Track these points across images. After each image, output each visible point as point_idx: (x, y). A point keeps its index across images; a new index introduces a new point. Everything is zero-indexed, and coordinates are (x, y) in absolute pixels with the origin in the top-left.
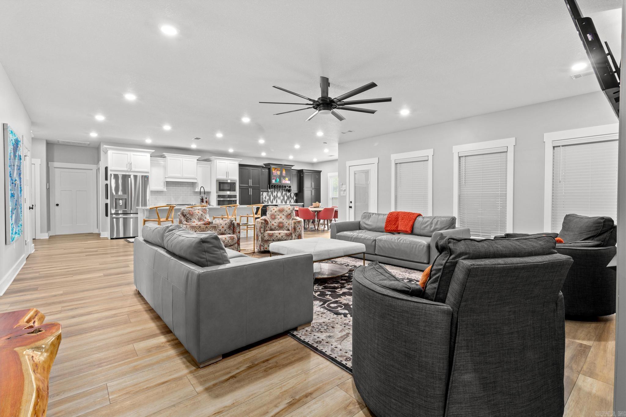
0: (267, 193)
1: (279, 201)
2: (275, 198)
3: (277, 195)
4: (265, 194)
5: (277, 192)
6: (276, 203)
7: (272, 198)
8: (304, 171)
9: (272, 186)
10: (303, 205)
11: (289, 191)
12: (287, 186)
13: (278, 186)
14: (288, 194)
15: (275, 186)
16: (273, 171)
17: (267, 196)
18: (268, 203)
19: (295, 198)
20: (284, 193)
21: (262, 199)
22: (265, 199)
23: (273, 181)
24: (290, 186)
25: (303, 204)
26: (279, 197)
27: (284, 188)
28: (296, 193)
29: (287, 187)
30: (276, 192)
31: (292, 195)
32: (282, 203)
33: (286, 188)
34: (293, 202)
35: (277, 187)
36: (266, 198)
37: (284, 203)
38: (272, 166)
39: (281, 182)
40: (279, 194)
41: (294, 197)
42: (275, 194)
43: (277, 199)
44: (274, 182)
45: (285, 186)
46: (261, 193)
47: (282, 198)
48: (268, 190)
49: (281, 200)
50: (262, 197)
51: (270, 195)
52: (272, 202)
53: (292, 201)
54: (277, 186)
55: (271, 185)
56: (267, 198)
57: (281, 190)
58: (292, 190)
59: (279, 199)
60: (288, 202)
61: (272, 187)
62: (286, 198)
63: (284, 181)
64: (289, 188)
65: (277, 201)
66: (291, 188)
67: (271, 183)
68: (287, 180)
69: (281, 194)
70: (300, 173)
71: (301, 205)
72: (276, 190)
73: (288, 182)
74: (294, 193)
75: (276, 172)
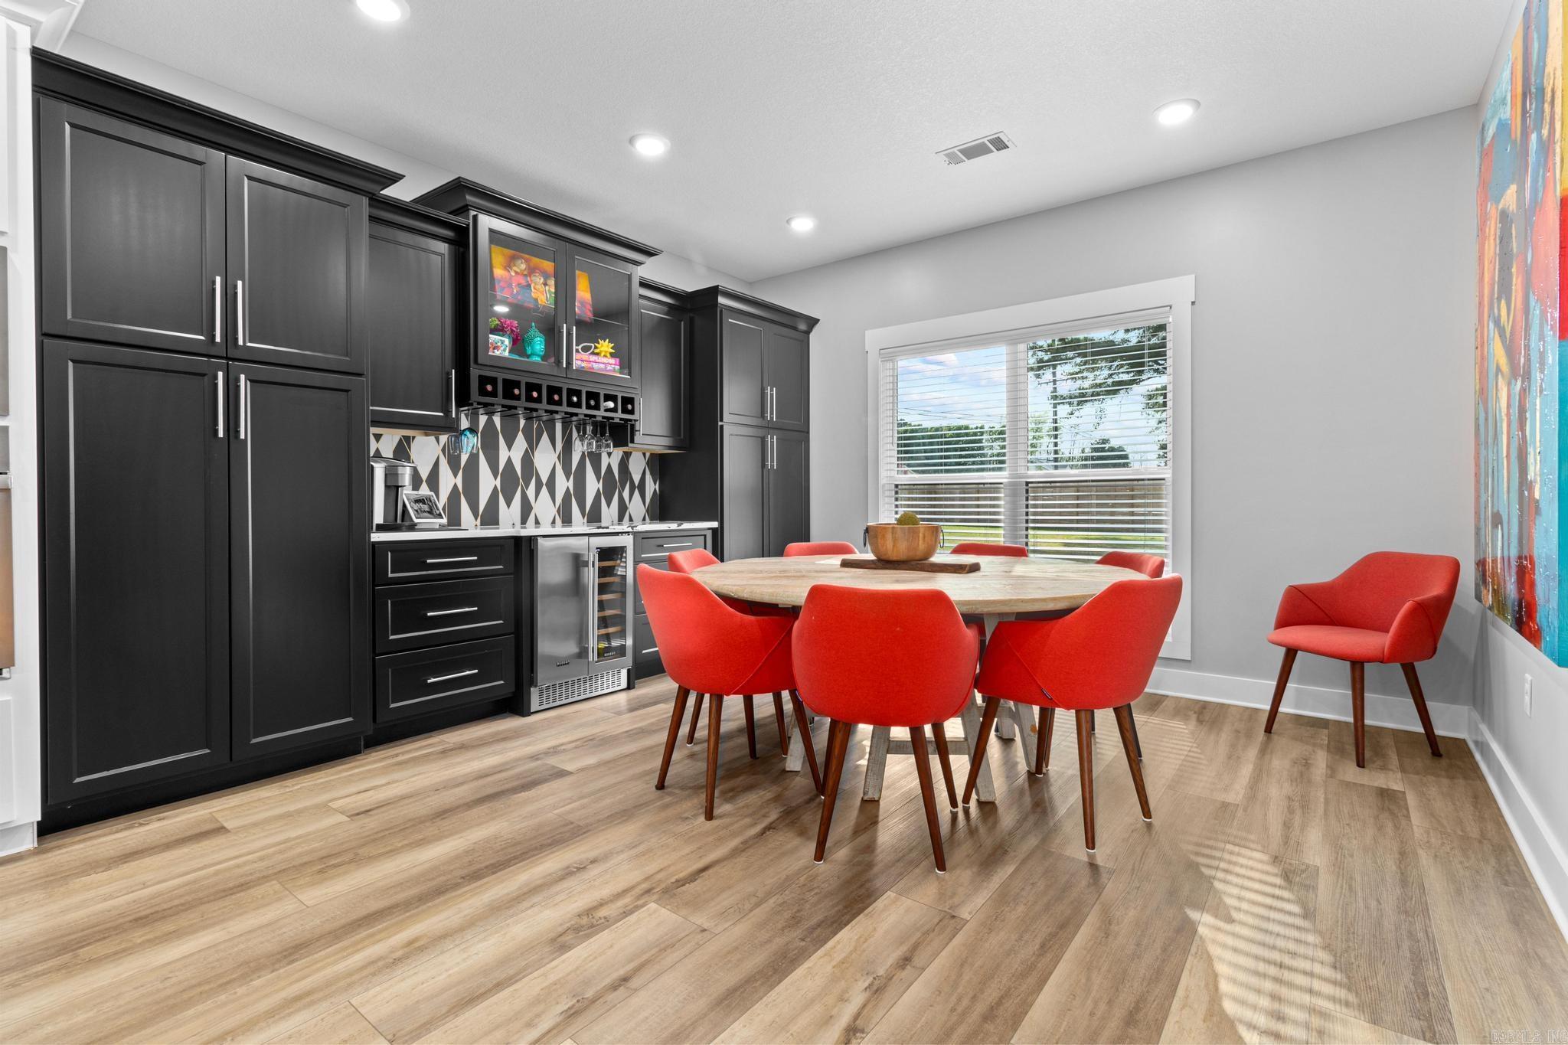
0: (444, 438)
1: (545, 509)
2: (510, 482)
3: (527, 460)
4: (426, 450)
5: (532, 444)
6: (524, 521)
7: (488, 483)
8: (722, 300)
9: (483, 380)
10: (714, 530)
11: (621, 433)
12: (608, 398)
13: (538, 387)
14: (611, 458)
15: (517, 384)
16: (498, 272)
17: (445, 470)
18: (455, 521)
19: (651, 487)
20: (578, 449)
21: (395, 489)
23: (500, 347)
24: (631, 401)
25: (715, 524)
26: (544, 479)
27: (584, 410)
28: (662, 456)
29: (611, 405)
30: (520, 442)
31: (637, 466)
32: (567, 520)
33: (601, 413)
34: (643, 511)
35: (529, 398)
36: (430, 481)
37: (579, 525)
38: (487, 223)
39: (558, 362)
40: (546, 459)
41: (648, 477)
42: (512, 453)
43: (531, 492)
44: (506, 354)
45: (592, 395)
46: (381, 436)
47: (563, 484)
48: (447, 412)
49: (559, 500)
50: (392, 475)
51: (473, 459)
52: (490, 517)
53: (637, 507)
54: (531, 387)
55: (475, 372)
56: (448, 481)
57: (559, 426)
58: (640, 427)
59: (544, 490)
60: (609, 513)
61: (483, 392)
62: (593, 486)
63: (585, 356)
64: (619, 415)
65: (526, 509)
66: (632, 412)
67: (476, 361)
68: (605, 356)
69: (559, 458)
70: (692, 320)
71: (705, 536)
72: (522, 422)
73: (609, 368)
74: (648, 455)
75: (516, 273)
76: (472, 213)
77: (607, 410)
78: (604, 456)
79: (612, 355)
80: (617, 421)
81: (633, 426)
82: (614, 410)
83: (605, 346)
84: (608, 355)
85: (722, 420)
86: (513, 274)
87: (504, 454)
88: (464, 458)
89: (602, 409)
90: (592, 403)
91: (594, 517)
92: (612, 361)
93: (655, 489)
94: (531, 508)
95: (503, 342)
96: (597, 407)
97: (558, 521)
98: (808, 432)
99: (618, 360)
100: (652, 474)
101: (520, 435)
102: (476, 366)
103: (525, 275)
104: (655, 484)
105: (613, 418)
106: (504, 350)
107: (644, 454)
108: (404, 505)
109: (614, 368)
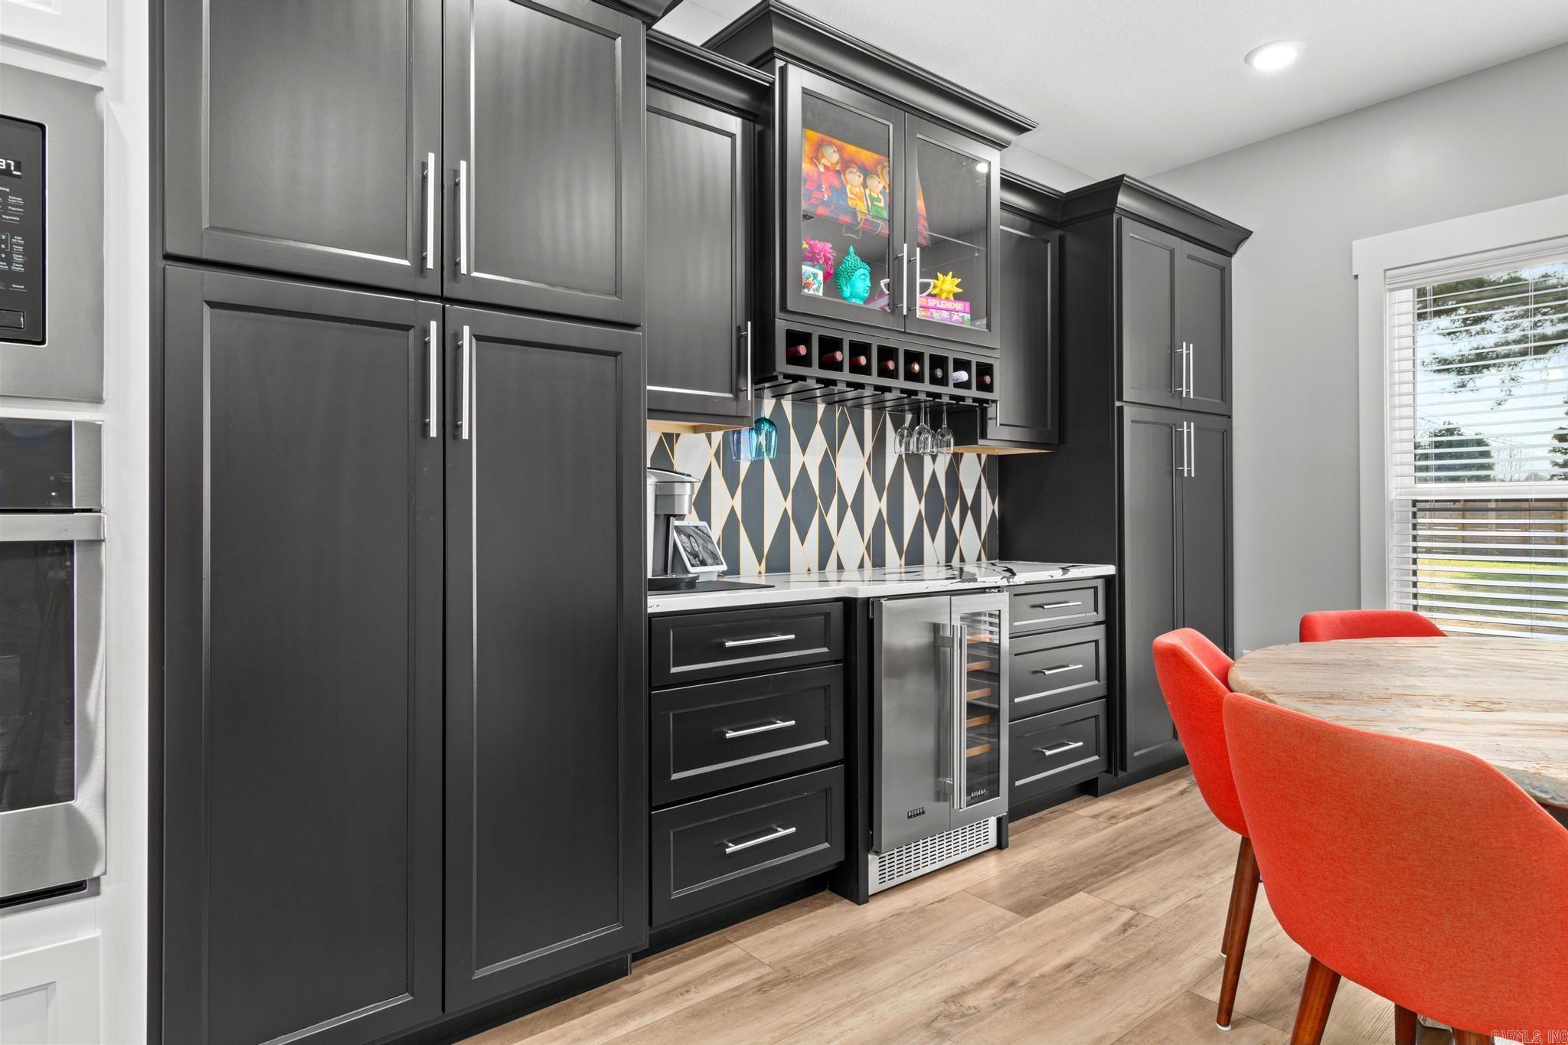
0: (718, 435)
1: (850, 543)
2: (804, 503)
3: (827, 468)
4: (695, 454)
5: (833, 443)
6: (822, 570)
7: (776, 505)
8: (1121, 207)
10: (1108, 580)
12: (961, 365)
13: (868, 349)
15: (838, 344)
17: (718, 485)
19: (989, 507)
20: (894, 450)
21: (665, 519)
22: (692, 520)
23: (810, 284)
24: (989, 370)
25: (1110, 570)
26: (849, 499)
27: (926, 386)
28: (1008, 459)
29: (963, 376)
30: (818, 439)
33: (950, 390)
34: (977, 545)
36: (703, 505)
40: (851, 466)
42: (807, 459)
43: (832, 519)
45: (938, 362)
46: (654, 430)
47: (874, 505)
48: (736, 391)
49: (868, 530)
50: (665, 496)
51: (757, 467)
52: (778, 563)
53: (970, 540)
54: (857, 349)
55: (782, 325)
56: (724, 502)
57: (868, 414)
59: (849, 515)
60: (934, 548)
62: (913, 507)
64: (974, 393)
65: (826, 546)
66: (989, 388)
67: (784, 308)
68: (947, 299)
69: (868, 464)
70: (1062, 239)
71: (1096, 588)
72: (821, 408)
73: (956, 317)
74: (984, 457)
75: (826, 167)
76: (779, 63)
77: (958, 385)
78: (927, 459)
79: (957, 297)
80: (969, 402)
81: (984, 411)
82: (966, 385)
83: (948, 283)
84: (952, 298)
85: (1120, 398)
86: (822, 169)
87: (796, 459)
88: (744, 466)
89: (951, 383)
90: (939, 373)
91: (914, 557)
92: (959, 306)
93: (994, 511)
94: (832, 544)
95: (815, 276)
96: (943, 381)
97: (868, 563)
98: (1230, 417)
99: (968, 304)
100: (989, 487)
101: (818, 429)
102: (783, 316)
103: (838, 172)
104: (993, 503)
105: (963, 398)
106: (817, 289)
107: (979, 456)
108: (675, 545)
109: (962, 317)
